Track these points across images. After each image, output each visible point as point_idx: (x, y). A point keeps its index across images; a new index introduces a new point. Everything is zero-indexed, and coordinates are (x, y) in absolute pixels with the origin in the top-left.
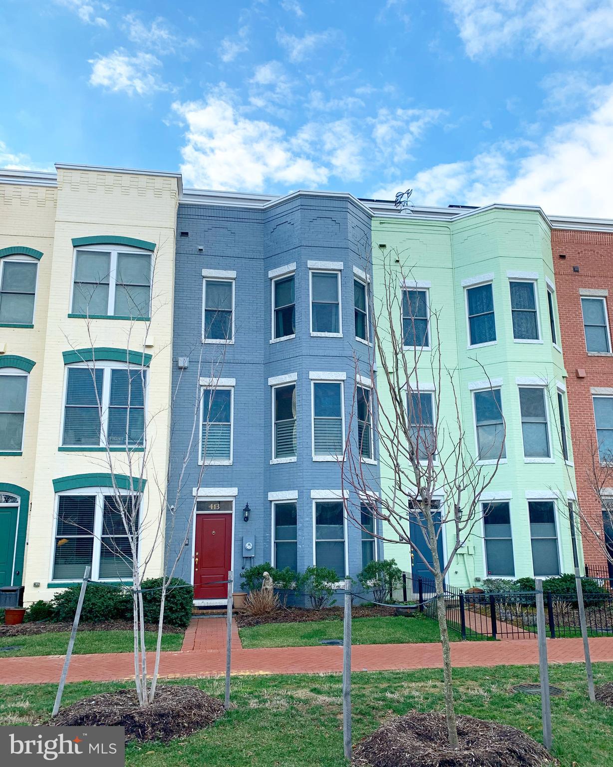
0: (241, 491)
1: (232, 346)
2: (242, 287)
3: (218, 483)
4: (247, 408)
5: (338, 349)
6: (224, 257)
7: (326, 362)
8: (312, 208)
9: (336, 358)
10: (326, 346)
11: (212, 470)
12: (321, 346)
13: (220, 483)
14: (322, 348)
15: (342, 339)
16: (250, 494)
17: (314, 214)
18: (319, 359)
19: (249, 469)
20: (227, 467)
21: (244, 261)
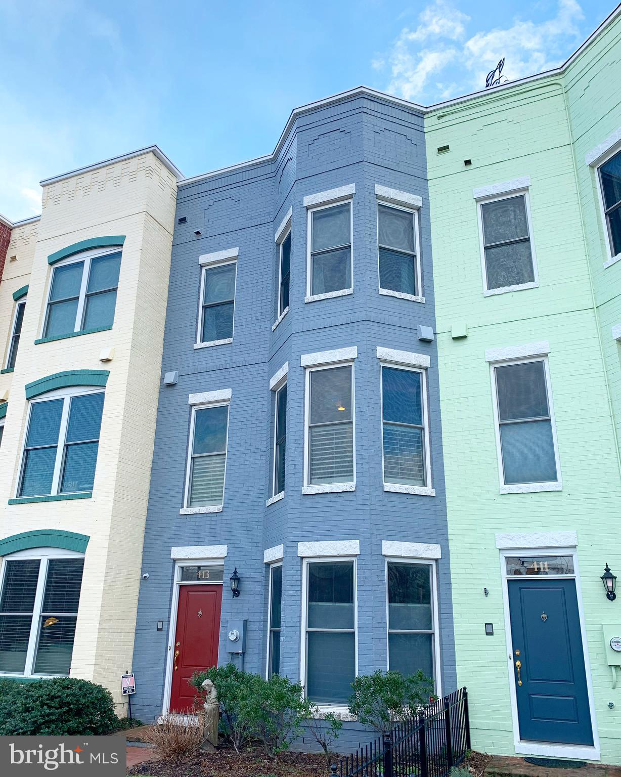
0: (232, 550)
1: (230, 345)
2: (245, 265)
3: (202, 539)
4: (244, 427)
5: (345, 313)
6: (225, 234)
7: (327, 337)
8: (312, 126)
9: (342, 327)
10: (327, 312)
11: (198, 519)
12: (319, 314)
13: (207, 539)
14: (321, 317)
15: (352, 296)
16: (243, 554)
17: (315, 133)
18: (316, 335)
19: (244, 516)
20: (215, 515)
21: (249, 231)
